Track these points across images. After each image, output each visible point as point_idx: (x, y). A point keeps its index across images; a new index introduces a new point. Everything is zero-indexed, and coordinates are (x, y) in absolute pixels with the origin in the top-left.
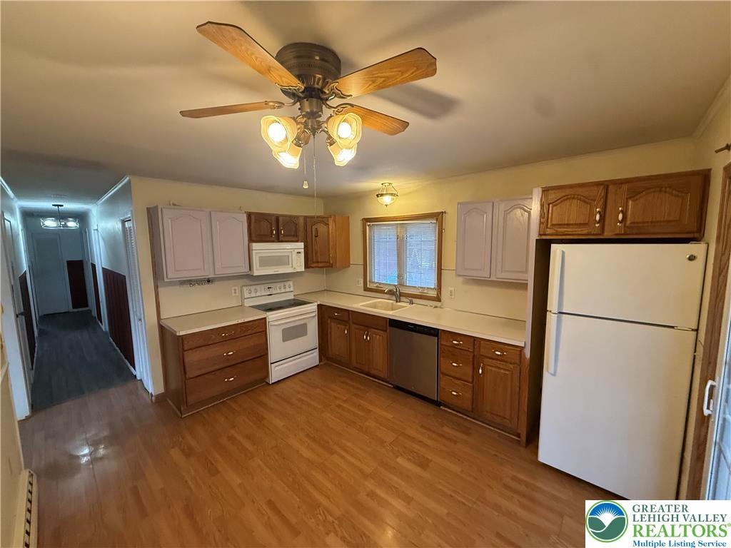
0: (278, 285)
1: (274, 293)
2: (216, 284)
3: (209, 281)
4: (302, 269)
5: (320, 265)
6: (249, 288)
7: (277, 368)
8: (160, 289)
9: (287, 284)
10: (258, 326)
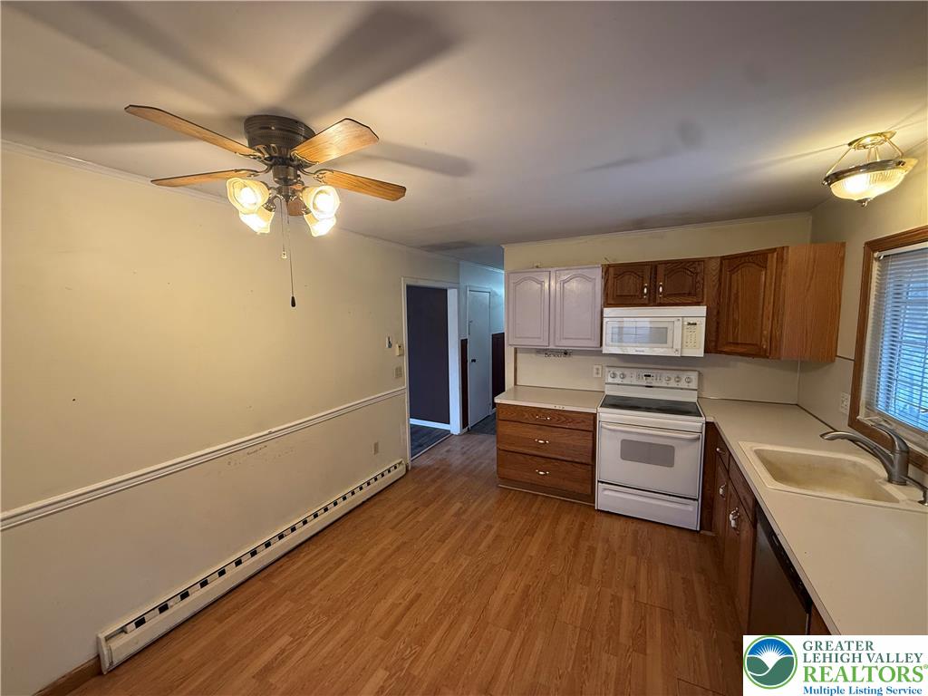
0: (666, 374)
1: (657, 385)
2: (575, 358)
3: (566, 354)
4: (700, 353)
5: (740, 349)
6: (612, 370)
7: (606, 492)
8: (519, 355)
9: (684, 376)
10: (583, 421)
